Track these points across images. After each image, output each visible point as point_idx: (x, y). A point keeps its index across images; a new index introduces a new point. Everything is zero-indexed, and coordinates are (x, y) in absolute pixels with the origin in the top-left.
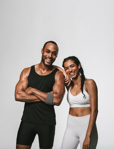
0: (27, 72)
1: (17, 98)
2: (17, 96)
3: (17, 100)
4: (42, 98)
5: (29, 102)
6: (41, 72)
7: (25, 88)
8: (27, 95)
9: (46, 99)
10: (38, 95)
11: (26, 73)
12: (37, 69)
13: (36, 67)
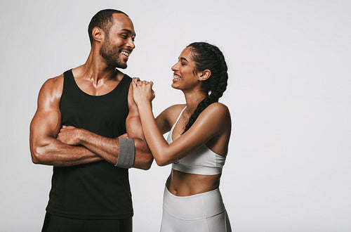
0: (56, 88)
1: (37, 155)
2: (38, 152)
3: (37, 161)
4: (107, 152)
5: (69, 164)
6: (92, 85)
7: (57, 131)
8: (62, 148)
9: (116, 156)
10: (95, 146)
11: (54, 91)
12: (79, 78)
13: (75, 74)
